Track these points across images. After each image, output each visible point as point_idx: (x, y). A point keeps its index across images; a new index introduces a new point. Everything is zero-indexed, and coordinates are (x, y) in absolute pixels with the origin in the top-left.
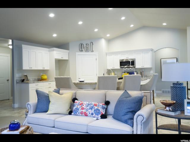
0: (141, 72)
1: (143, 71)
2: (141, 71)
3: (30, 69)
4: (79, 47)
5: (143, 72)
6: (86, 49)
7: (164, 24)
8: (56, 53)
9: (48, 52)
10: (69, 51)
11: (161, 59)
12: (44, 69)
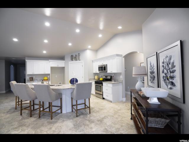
0: (113, 77)
3: (33, 74)
6: (75, 59)
8: (52, 63)
9: (49, 63)
10: (64, 61)
11: (141, 63)
12: (45, 73)
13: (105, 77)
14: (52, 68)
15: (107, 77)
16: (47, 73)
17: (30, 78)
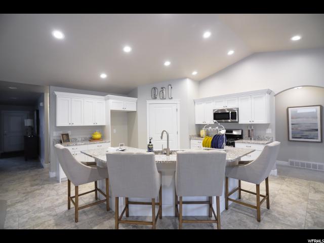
0: (249, 131)
1: (252, 128)
2: (249, 129)
3: (70, 125)
4: (151, 93)
5: (252, 130)
6: (161, 95)
7: (297, 38)
8: (113, 102)
9: (104, 102)
10: (136, 99)
11: (288, 108)
12: (95, 125)
13: (227, 132)
14: (114, 114)
15: (232, 132)
16: (99, 124)
17: (63, 135)
